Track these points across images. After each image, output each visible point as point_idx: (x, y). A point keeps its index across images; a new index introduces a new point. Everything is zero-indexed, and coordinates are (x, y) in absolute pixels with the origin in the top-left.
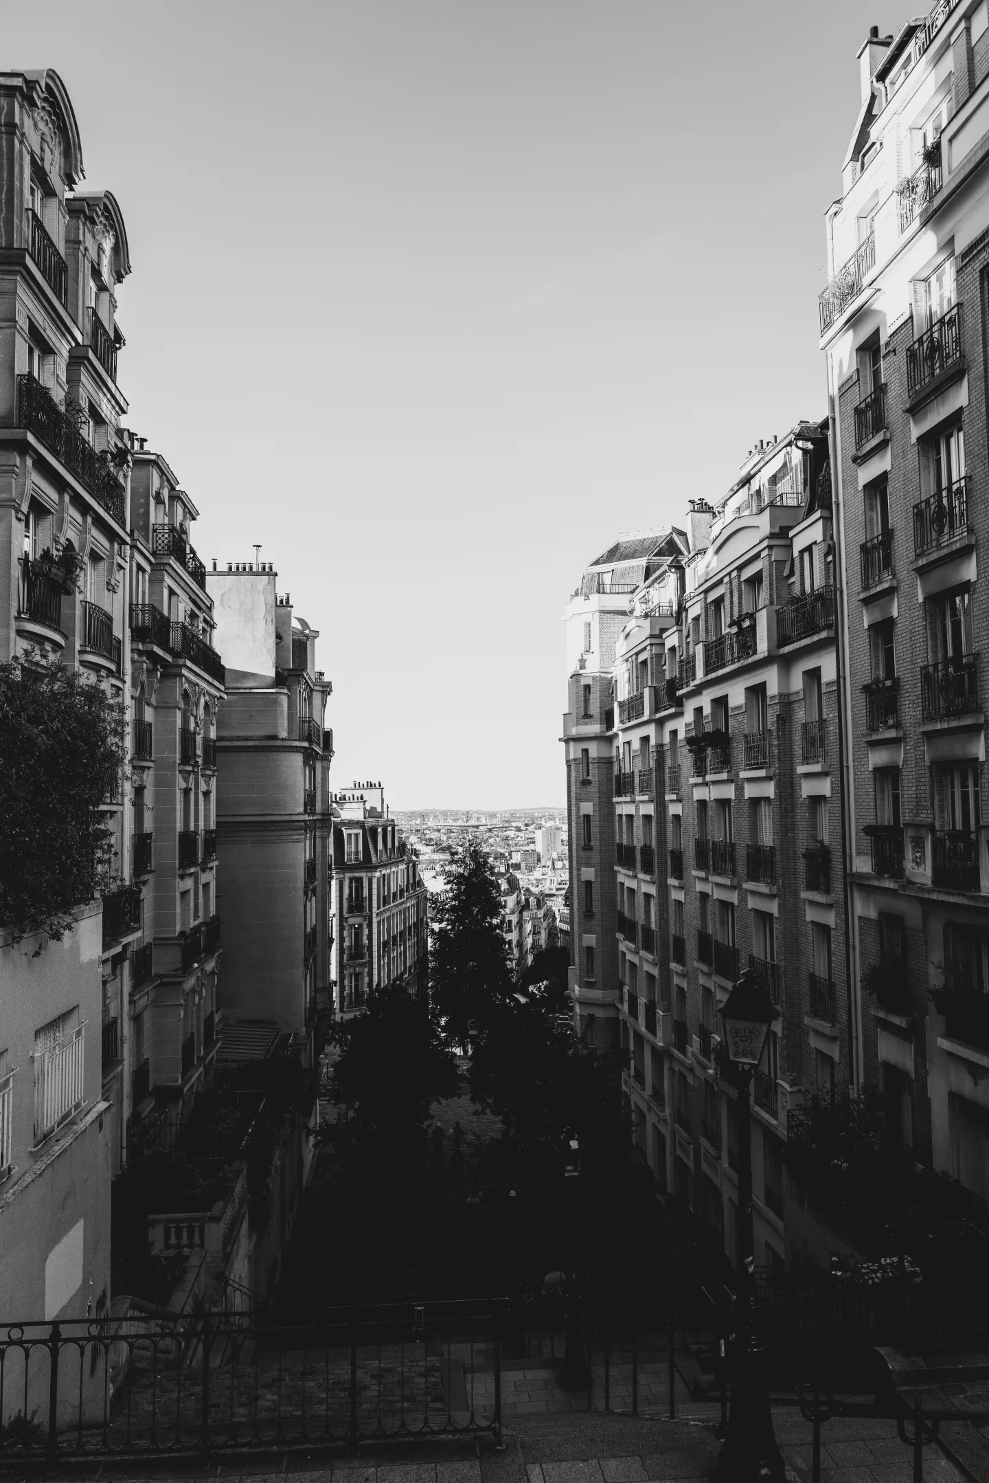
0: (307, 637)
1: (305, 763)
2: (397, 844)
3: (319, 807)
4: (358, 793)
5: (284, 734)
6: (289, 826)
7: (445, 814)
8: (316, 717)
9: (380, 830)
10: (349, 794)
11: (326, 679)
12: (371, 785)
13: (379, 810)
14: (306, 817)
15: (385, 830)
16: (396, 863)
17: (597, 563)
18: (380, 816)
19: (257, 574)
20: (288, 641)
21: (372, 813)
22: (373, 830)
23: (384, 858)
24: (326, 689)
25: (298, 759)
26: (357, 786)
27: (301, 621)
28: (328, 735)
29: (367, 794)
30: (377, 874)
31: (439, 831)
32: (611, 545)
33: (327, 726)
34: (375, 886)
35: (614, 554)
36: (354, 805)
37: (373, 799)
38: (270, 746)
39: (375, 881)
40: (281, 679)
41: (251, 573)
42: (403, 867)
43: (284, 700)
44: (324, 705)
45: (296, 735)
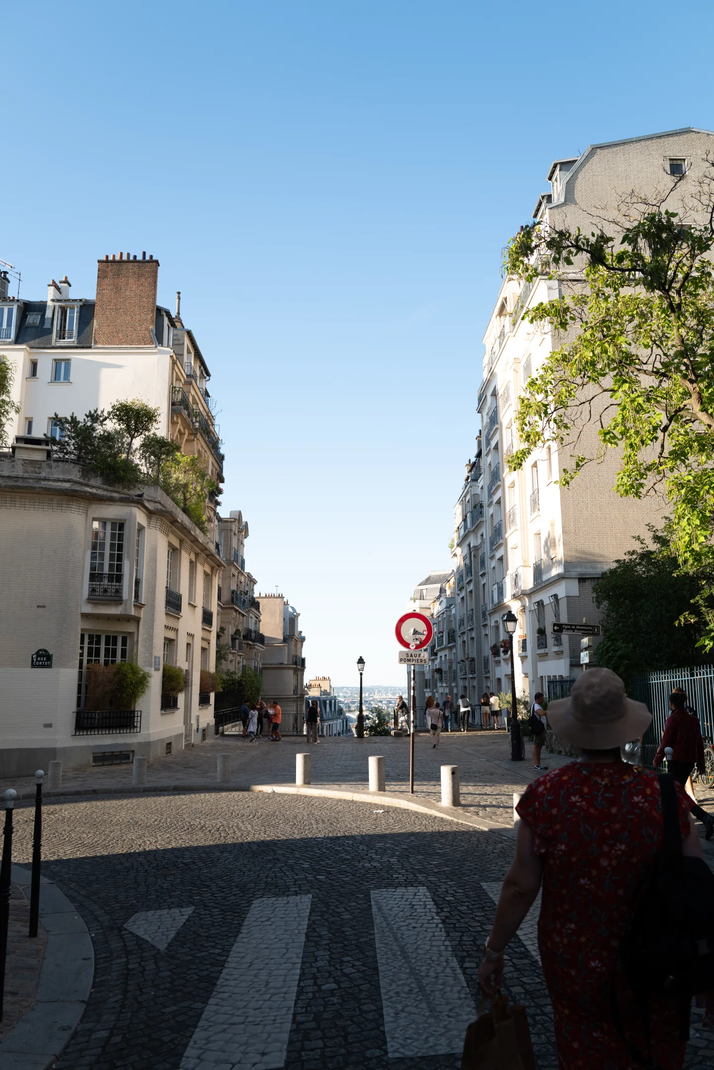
0: (295, 616)
1: (294, 674)
2: (337, 709)
3: (299, 692)
4: (317, 683)
5: (286, 662)
6: (287, 699)
7: (386, 690)
8: (298, 654)
9: (328, 702)
10: (313, 683)
11: (303, 635)
12: (324, 679)
13: (328, 691)
14: (294, 696)
15: (330, 702)
16: (337, 719)
17: (420, 585)
18: (329, 694)
19: (277, 598)
20: (287, 620)
21: (325, 693)
22: (325, 702)
23: (330, 716)
24: (303, 639)
25: (292, 672)
26: (317, 679)
27: (292, 608)
28: (303, 660)
29: (322, 683)
30: (326, 724)
31: (381, 702)
32: (427, 576)
33: (303, 656)
34: (325, 729)
35: (428, 581)
36: (316, 689)
37: (325, 686)
38: (281, 667)
39: (325, 727)
40: (285, 640)
41: (274, 597)
42: (340, 721)
43: (286, 648)
44: (302, 646)
45: (291, 663)
